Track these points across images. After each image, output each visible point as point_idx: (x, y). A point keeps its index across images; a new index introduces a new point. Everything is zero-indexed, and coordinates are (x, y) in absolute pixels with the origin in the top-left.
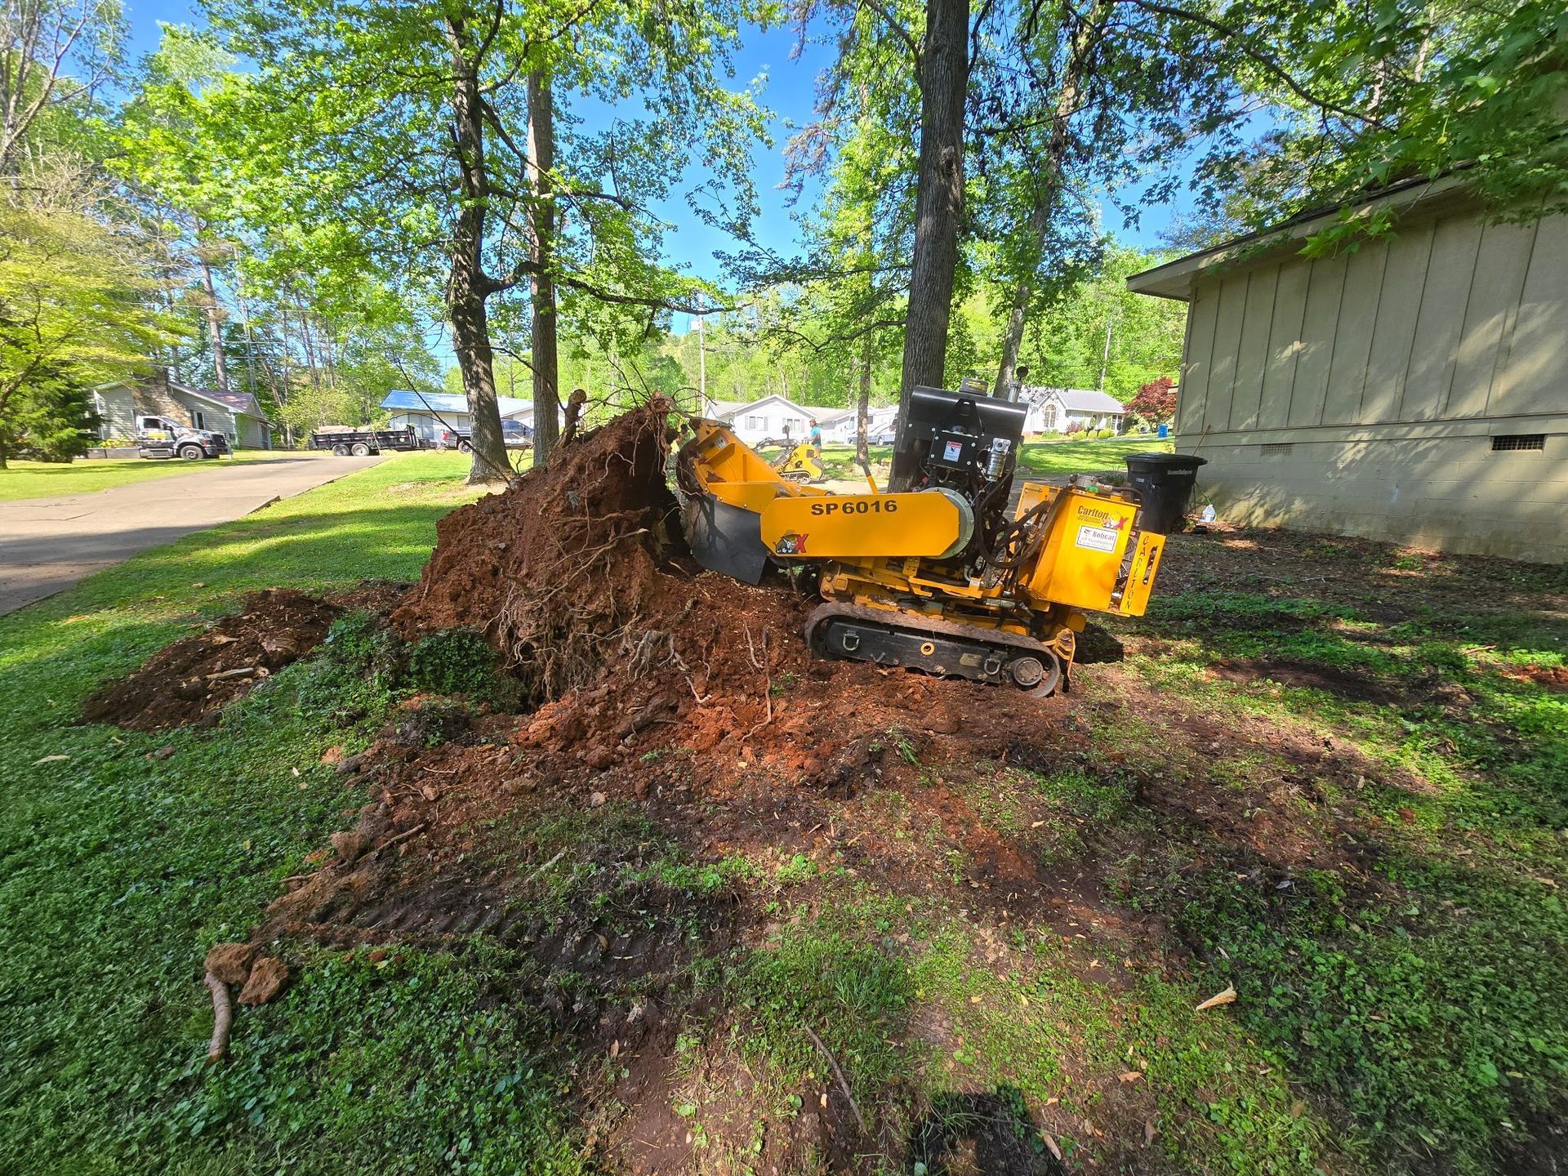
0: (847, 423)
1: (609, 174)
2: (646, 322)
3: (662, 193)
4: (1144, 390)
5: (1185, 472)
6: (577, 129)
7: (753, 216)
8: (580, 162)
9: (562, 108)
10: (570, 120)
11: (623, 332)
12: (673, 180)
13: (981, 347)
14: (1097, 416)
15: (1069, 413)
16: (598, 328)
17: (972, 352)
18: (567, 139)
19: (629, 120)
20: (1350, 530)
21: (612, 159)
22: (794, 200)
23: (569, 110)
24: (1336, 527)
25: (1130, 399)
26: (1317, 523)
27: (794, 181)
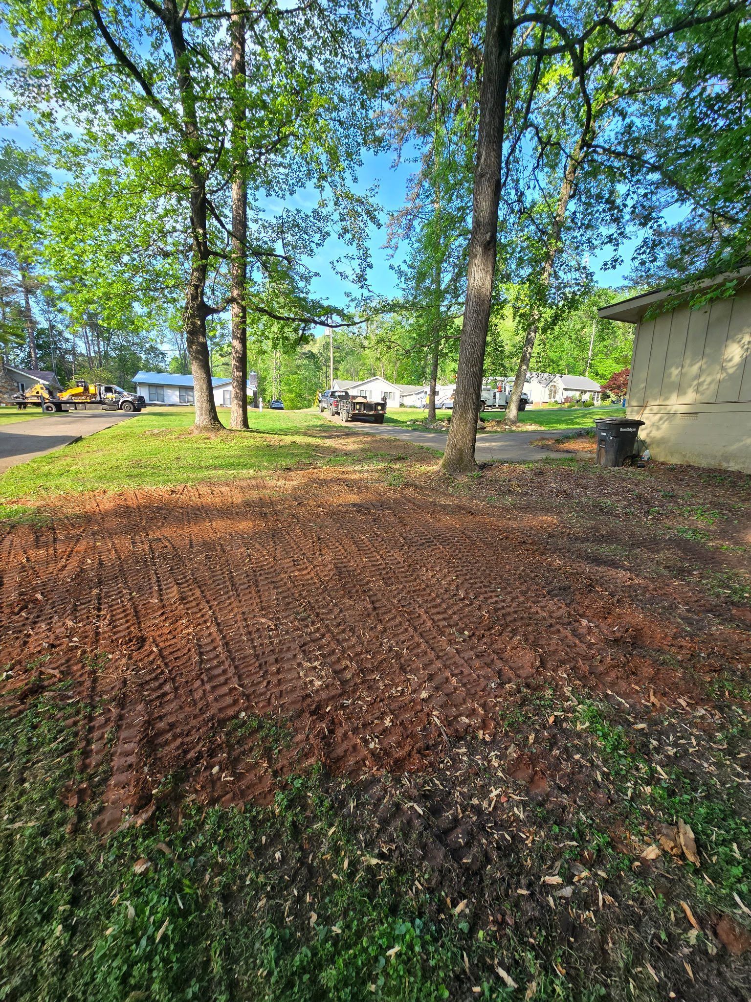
0: (422, 395)
1: (280, 242)
2: (301, 332)
3: (311, 253)
4: (615, 376)
5: (631, 430)
6: (261, 215)
7: (368, 269)
8: (263, 234)
9: (252, 202)
10: (258, 210)
11: (287, 338)
12: (318, 245)
13: (508, 349)
14: (584, 392)
15: (565, 389)
16: (271, 336)
17: (502, 352)
18: (256, 221)
19: (292, 209)
20: (733, 467)
21: (282, 232)
22: (392, 256)
23: (257, 204)
24: (724, 464)
25: (604, 382)
26: (713, 462)
27: (392, 243)
